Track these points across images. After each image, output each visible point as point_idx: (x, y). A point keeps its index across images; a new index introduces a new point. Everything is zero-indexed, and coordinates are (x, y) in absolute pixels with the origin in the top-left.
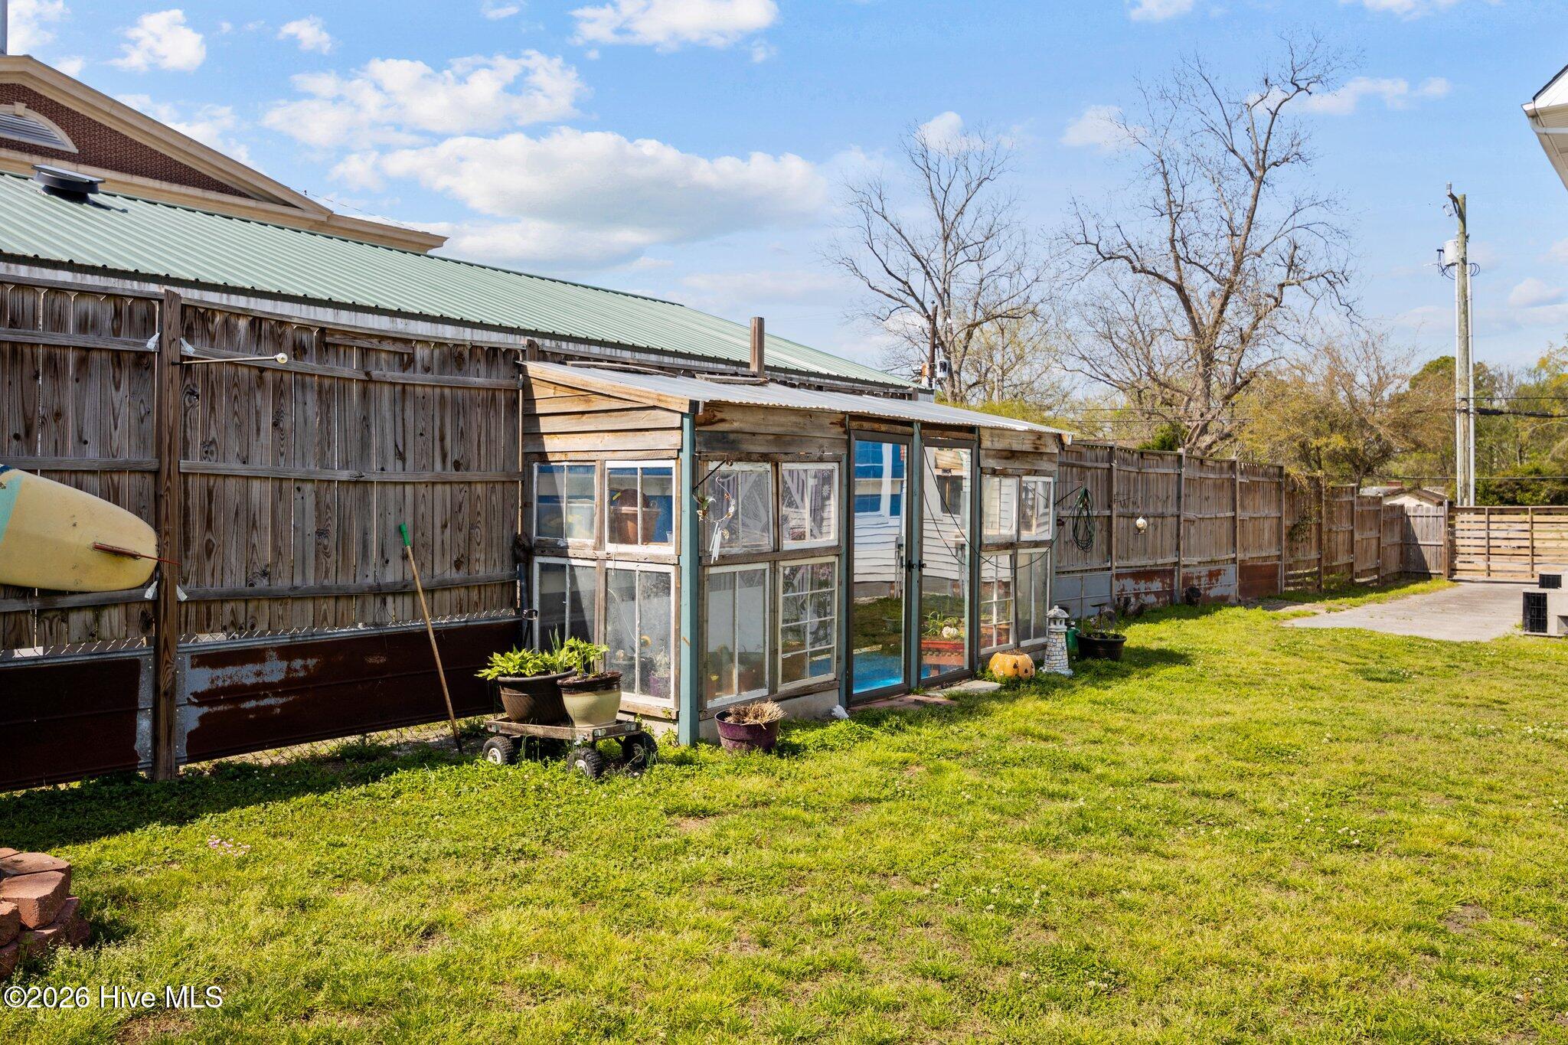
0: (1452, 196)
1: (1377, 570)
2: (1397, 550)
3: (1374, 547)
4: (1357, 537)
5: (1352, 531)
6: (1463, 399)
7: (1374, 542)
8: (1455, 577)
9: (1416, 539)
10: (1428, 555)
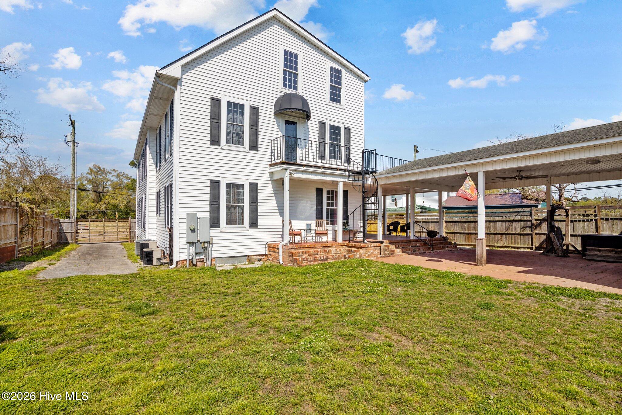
0: (71, 119)
1: (51, 243)
2: (57, 234)
3: (50, 234)
4: (45, 231)
5: (44, 229)
6: (73, 185)
7: (50, 232)
8: (78, 243)
9: (64, 230)
10: (68, 236)
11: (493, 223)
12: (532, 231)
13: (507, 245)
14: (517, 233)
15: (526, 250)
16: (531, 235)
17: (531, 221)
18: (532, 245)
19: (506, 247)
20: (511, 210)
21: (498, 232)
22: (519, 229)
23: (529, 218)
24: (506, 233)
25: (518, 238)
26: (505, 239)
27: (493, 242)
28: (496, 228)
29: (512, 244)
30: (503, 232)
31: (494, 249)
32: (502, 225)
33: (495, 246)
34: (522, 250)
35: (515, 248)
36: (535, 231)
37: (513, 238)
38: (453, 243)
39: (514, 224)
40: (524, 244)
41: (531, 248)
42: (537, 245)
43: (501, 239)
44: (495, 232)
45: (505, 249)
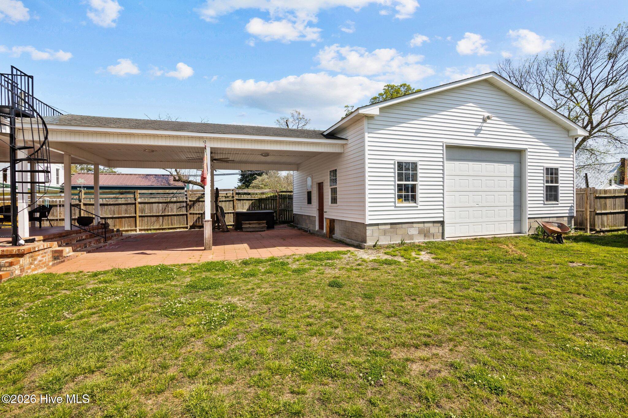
11: (149, 205)
12: (187, 212)
13: (164, 227)
14: (174, 214)
15: (182, 230)
16: (186, 215)
17: (186, 202)
18: (187, 224)
19: (163, 229)
20: (167, 191)
21: (154, 214)
22: (175, 210)
23: (185, 200)
24: (163, 214)
25: (174, 218)
26: (161, 221)
27: (149, 224)
28: (151, 210)
29: (168, 226)
30: (160, 214)
31: (149, 232)
32: (158, 207)
33: (150, 230)
34: (178, 230)
35: (171, 229)
36: (190, 212)
37: (170, 220)
38: (115, 230)
39: (171, 205)
40: (180, 224)
41: (187, 228)
42: (191, 224)
43: (158, 221)
44: (151, 215)
45: (161, 231)
